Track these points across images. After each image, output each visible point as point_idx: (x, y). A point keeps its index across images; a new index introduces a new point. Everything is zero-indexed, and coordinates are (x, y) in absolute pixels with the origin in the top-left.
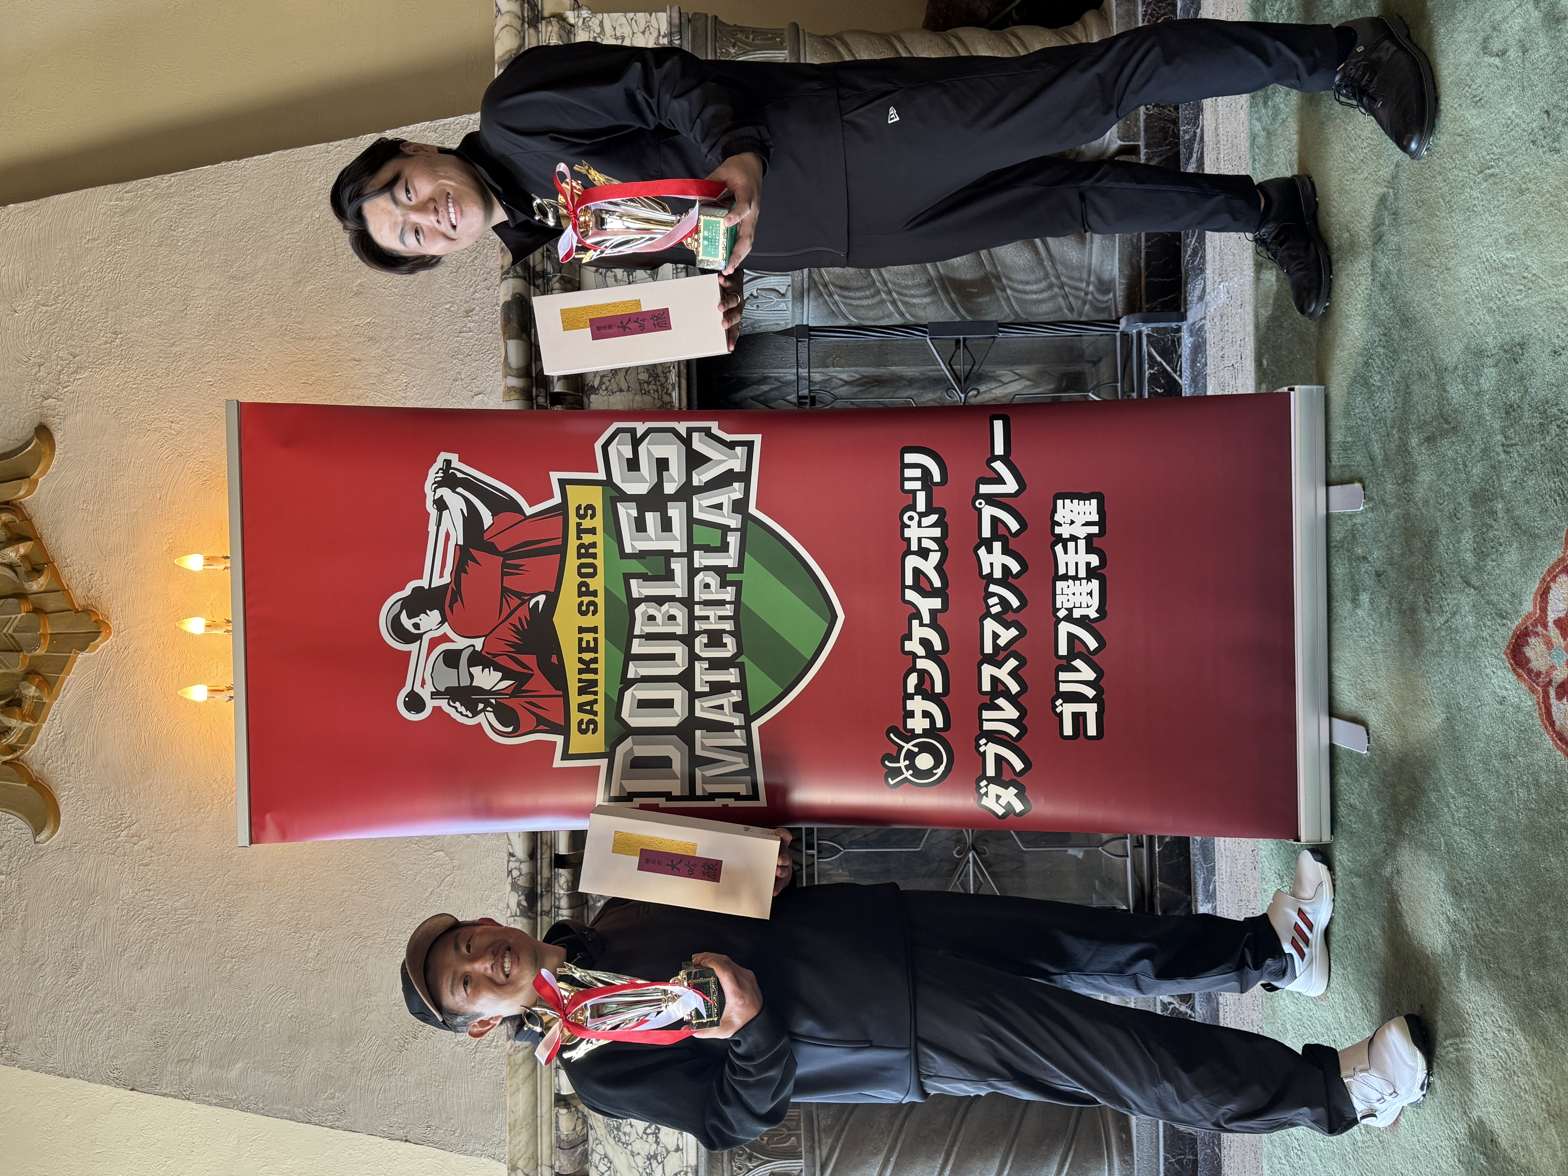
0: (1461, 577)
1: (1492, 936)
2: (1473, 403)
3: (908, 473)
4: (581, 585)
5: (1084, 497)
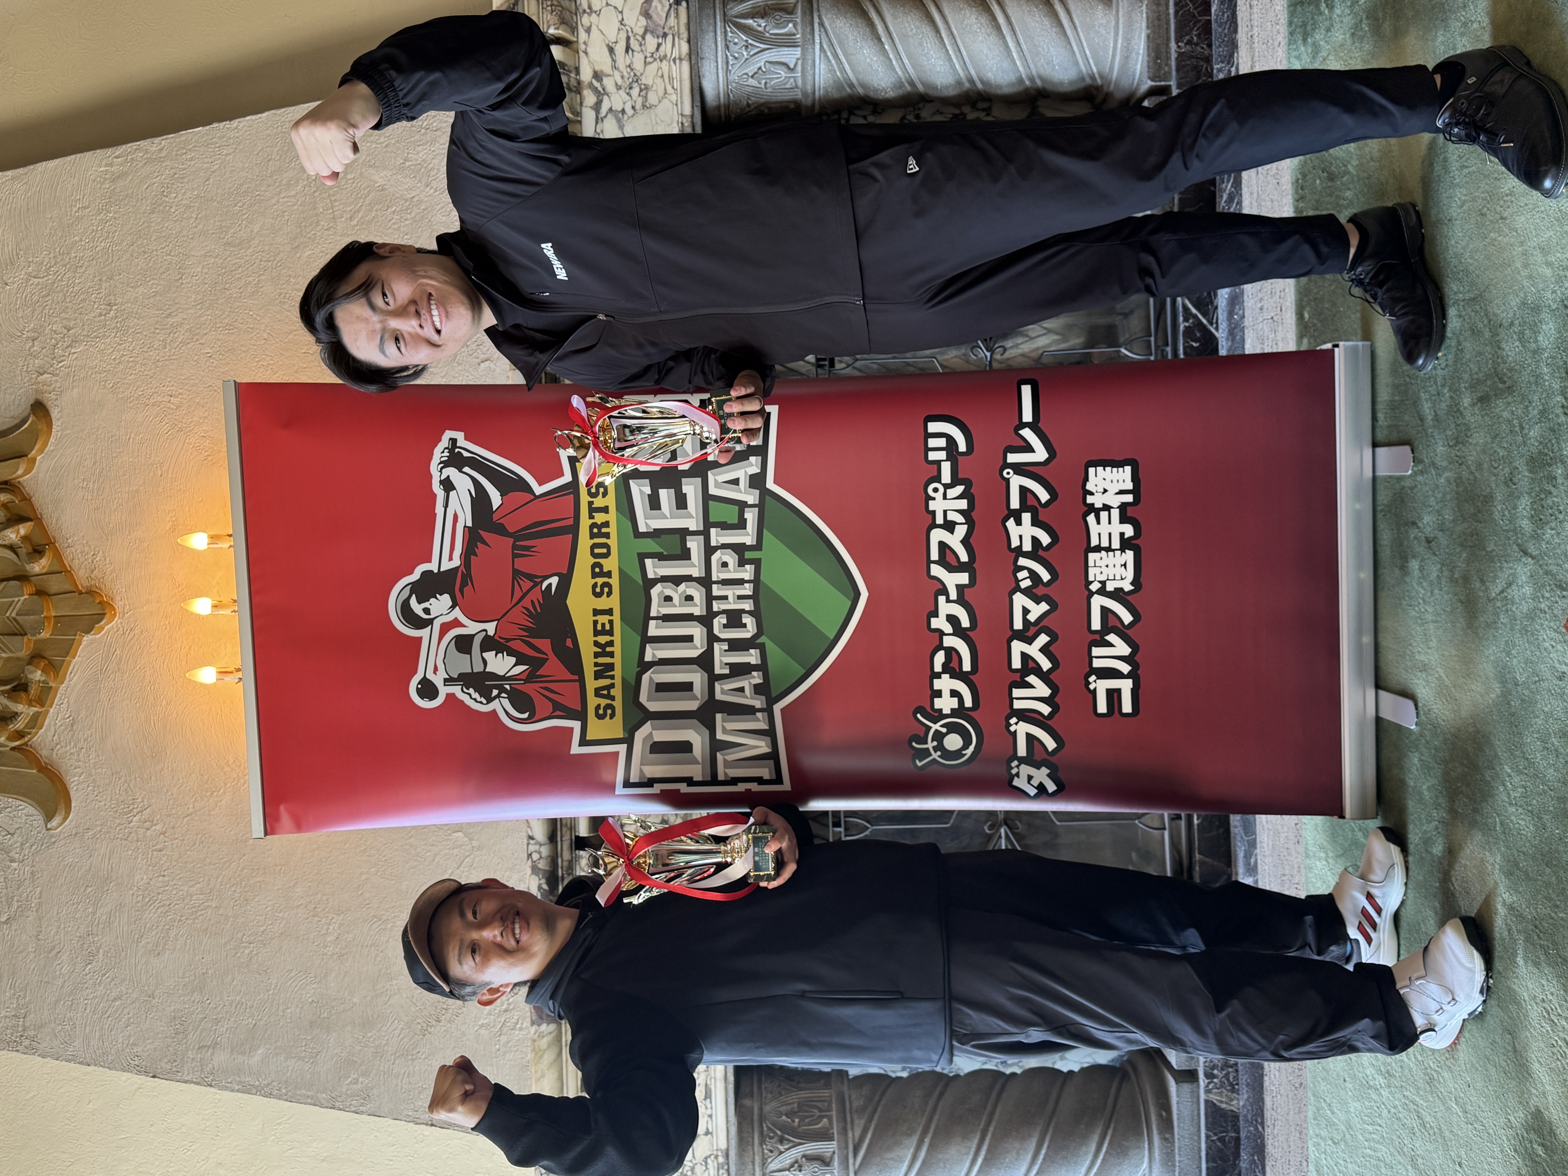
0: (1518, 545)
1: (1551, 921)
2: (1530, 361)
3: (932, 443)
4: (594, 566)
5: (1117, 464)
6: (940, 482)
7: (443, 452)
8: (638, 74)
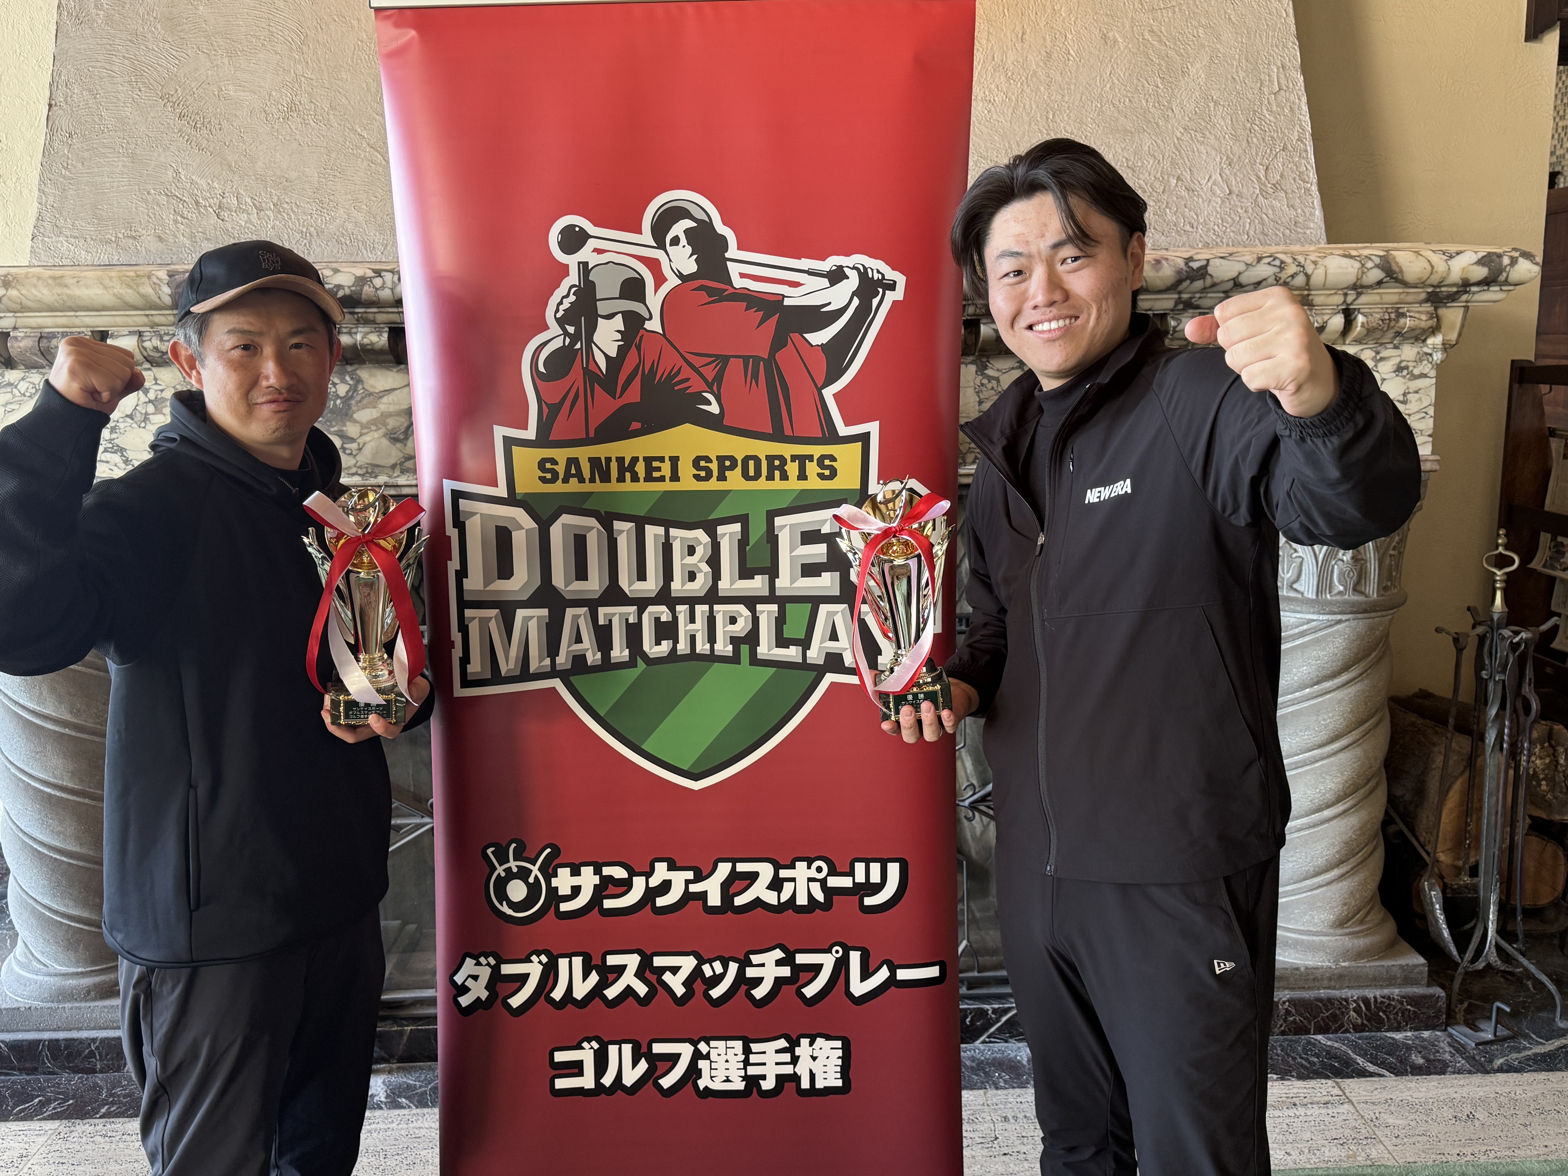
3: (875, 868)
4: (733, 460)
5: (845, 1071)
6: (828, 875)
7: (878, 272)
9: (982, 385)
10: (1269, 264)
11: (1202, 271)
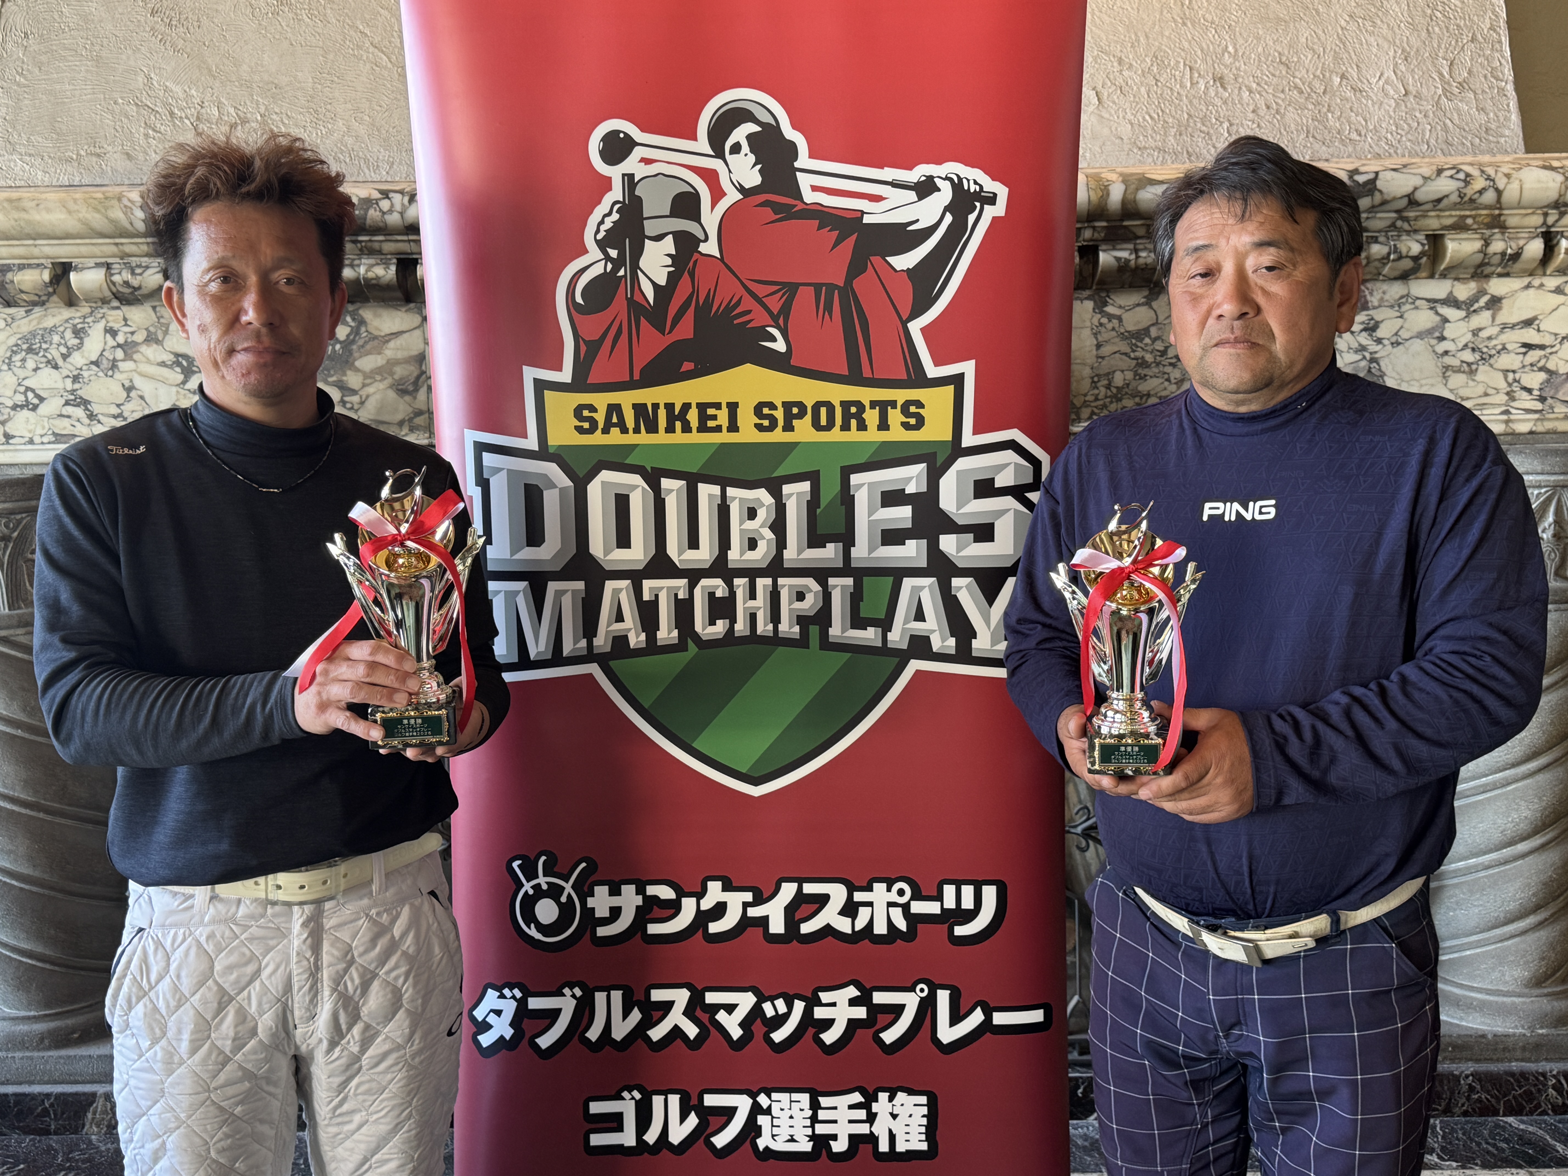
3: (968, 891)
4: (801, 405)
5: (931, 1132)
6: (911, 899)
7: (976, 183)
8: (1492, 361)
9: (1101, 325)
10: (1451, 177)
11: (1369, 186)
